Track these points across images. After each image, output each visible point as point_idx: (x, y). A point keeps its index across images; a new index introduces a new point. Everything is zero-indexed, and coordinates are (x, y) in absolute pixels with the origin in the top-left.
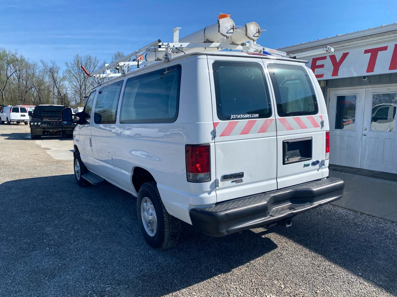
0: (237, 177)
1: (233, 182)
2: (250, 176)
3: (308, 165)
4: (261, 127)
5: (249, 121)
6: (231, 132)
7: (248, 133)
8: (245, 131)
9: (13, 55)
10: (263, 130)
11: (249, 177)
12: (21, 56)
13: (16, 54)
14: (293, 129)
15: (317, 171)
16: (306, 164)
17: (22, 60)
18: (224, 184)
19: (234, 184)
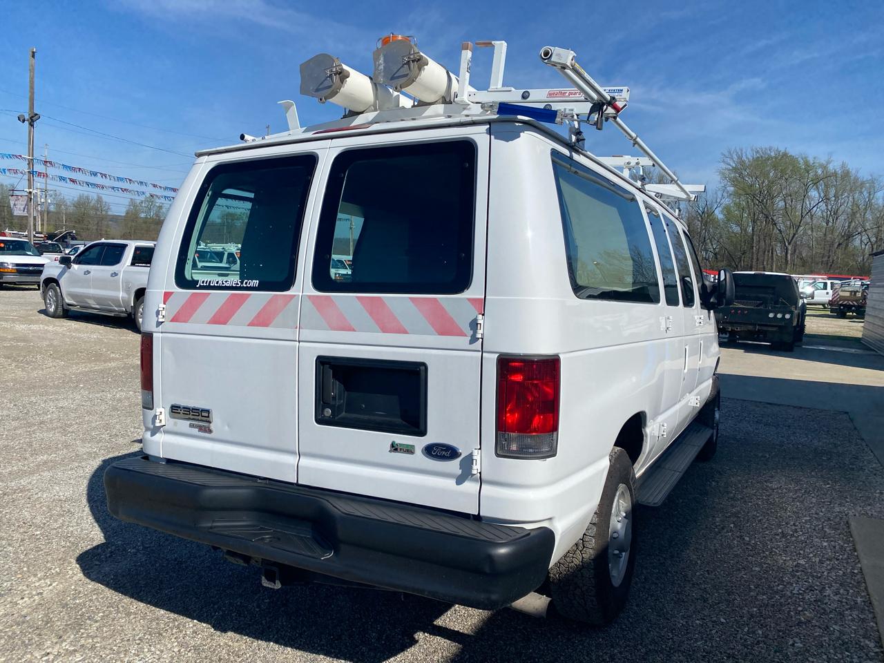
0: (199, 417)
1: (192, 426)
2: (228, 426)
3: (409, 450)
4: (259, 313)
5: (233, 294)
6: (190, 315)
7: (225, 323)
8: (221, 318)
9: (821, 166)
10: (262, 320)
11: (227, 428)
12: (843, 165)
13: (828, 163)
14: (354, 330)
15: (453, 482)
16: (397, 441)
17: (846, 174)
18: (175, 424)
19: (195, 431)
